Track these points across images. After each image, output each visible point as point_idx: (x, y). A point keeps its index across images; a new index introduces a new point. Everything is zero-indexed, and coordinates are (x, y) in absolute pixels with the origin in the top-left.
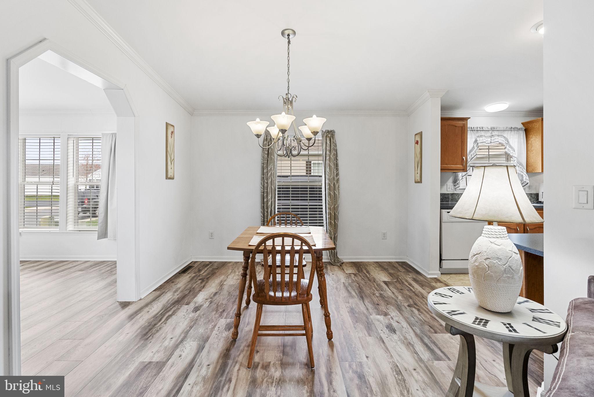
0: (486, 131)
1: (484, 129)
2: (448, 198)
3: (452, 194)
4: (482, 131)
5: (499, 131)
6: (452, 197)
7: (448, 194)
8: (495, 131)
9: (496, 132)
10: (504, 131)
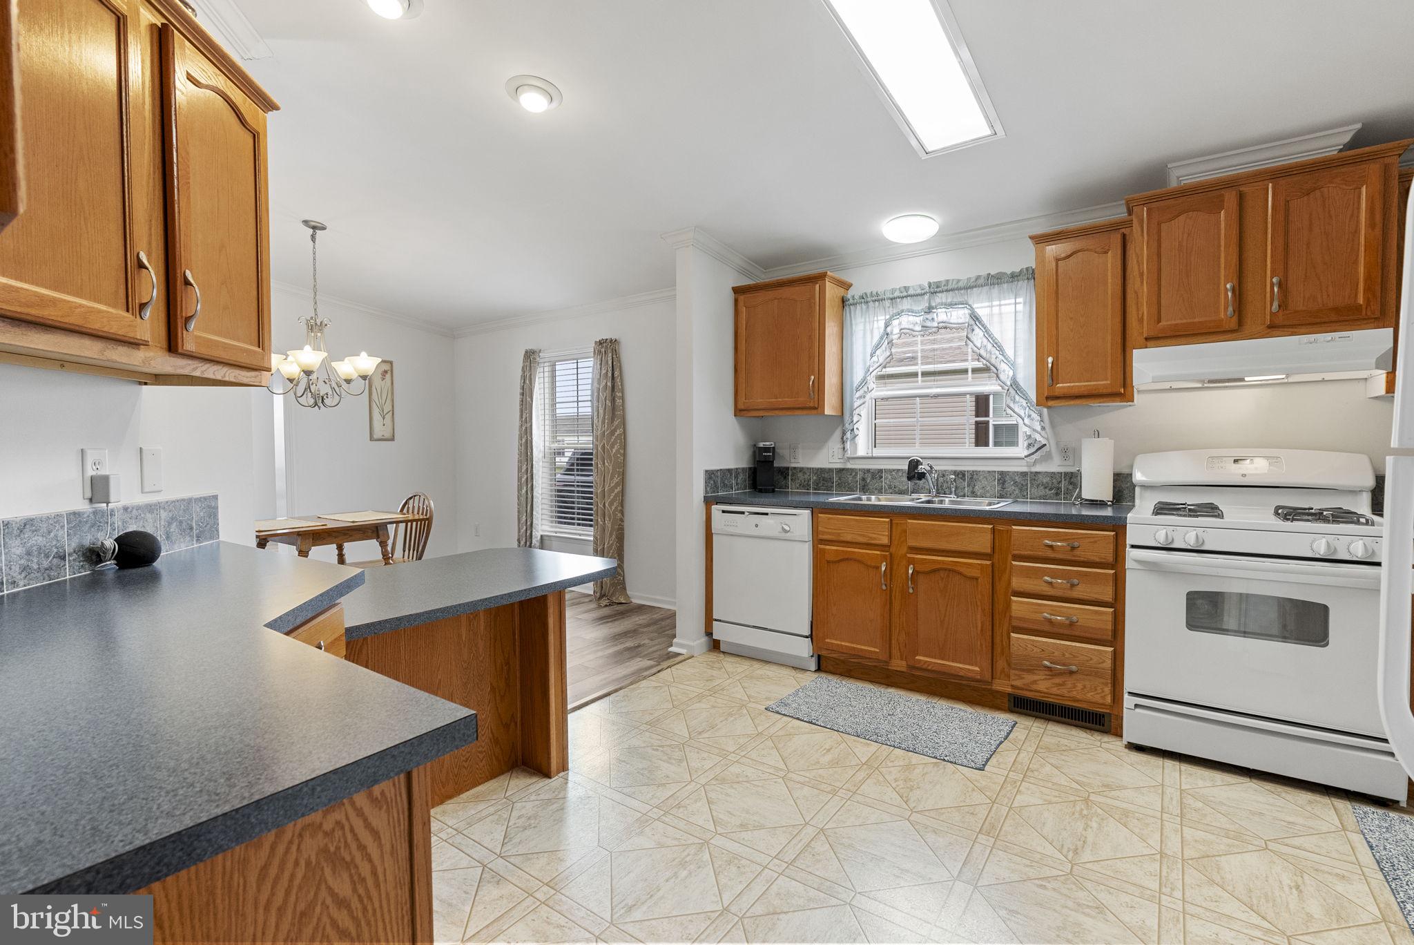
0: (917, 295)
1: (911, 292)
2: (831, 479)
3: (840, 471)
4: (906, 297)
5: (952, 290)
6: (840, 479)
7: (831, 470)
8: (940, 292)
9: (943, 295)
10: (969, 290)
